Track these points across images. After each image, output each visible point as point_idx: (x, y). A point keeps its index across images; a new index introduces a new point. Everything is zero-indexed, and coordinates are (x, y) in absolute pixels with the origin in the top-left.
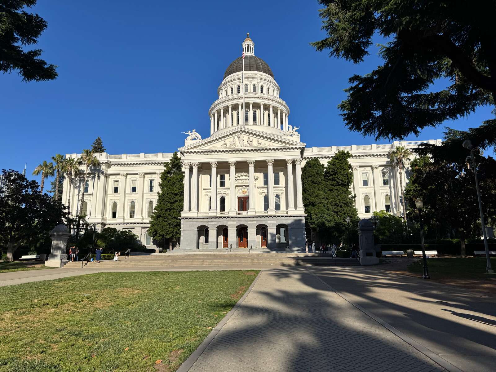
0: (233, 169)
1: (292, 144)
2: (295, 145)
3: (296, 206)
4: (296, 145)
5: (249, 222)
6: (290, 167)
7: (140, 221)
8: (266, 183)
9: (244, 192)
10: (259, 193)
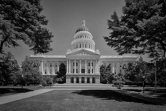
5: (85, 76)
8: (89, 65)
9: (83, 68)
10: (87, 68)
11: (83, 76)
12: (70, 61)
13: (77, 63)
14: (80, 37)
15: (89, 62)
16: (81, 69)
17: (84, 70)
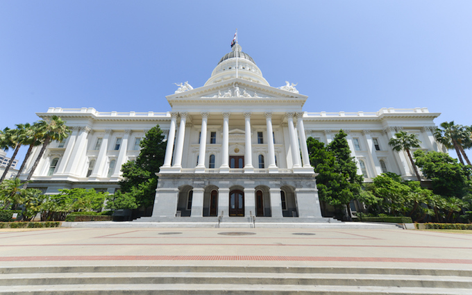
2: (296, 98)
5: (246, 182)
8: (261, 141)
9: (236, 151)
10: (253, 152)
11: (238, 182)
12: (183, 120)
13: (213, 134)
15: (260, 128)
16: (231, 157)
17: (241, 160)
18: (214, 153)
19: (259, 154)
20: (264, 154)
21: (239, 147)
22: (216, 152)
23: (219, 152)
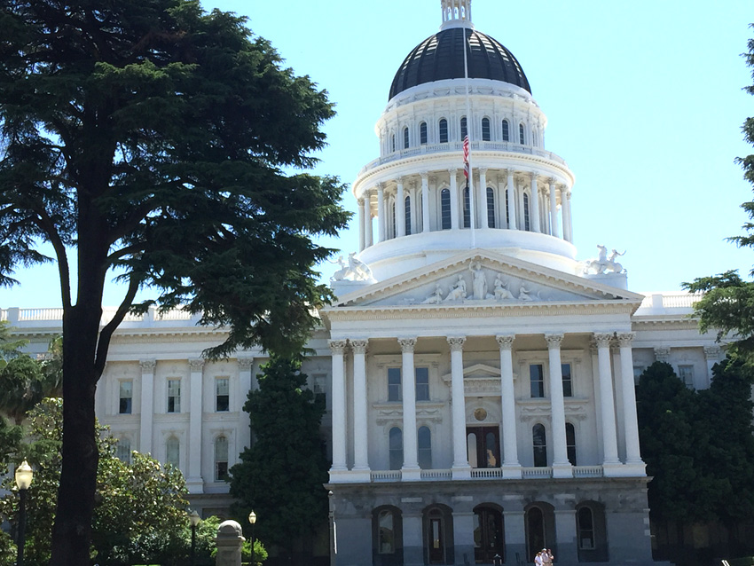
0: (457, 357)
1: (609, 296)
2: (619, 298)
3: (623, 457)
4: (621, 298)
5: (508, 497)
6: (604, 352)
7: (199, 489)
8: (539, 390)
9: (480, 415)
10: (522, 419)
11: (490, 497)
12: (359, 359)
13: (421, 375)
14: (434, 131)
15: (534, 358)
16: (469, 430)
17: (490, 436)
18: (429, 423)
19: (532, 423)
20: (544, 422)
21: (488, 407)
22: (433, 420)
23: (439, 421)
